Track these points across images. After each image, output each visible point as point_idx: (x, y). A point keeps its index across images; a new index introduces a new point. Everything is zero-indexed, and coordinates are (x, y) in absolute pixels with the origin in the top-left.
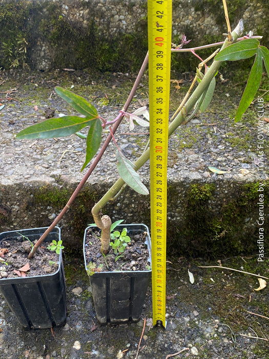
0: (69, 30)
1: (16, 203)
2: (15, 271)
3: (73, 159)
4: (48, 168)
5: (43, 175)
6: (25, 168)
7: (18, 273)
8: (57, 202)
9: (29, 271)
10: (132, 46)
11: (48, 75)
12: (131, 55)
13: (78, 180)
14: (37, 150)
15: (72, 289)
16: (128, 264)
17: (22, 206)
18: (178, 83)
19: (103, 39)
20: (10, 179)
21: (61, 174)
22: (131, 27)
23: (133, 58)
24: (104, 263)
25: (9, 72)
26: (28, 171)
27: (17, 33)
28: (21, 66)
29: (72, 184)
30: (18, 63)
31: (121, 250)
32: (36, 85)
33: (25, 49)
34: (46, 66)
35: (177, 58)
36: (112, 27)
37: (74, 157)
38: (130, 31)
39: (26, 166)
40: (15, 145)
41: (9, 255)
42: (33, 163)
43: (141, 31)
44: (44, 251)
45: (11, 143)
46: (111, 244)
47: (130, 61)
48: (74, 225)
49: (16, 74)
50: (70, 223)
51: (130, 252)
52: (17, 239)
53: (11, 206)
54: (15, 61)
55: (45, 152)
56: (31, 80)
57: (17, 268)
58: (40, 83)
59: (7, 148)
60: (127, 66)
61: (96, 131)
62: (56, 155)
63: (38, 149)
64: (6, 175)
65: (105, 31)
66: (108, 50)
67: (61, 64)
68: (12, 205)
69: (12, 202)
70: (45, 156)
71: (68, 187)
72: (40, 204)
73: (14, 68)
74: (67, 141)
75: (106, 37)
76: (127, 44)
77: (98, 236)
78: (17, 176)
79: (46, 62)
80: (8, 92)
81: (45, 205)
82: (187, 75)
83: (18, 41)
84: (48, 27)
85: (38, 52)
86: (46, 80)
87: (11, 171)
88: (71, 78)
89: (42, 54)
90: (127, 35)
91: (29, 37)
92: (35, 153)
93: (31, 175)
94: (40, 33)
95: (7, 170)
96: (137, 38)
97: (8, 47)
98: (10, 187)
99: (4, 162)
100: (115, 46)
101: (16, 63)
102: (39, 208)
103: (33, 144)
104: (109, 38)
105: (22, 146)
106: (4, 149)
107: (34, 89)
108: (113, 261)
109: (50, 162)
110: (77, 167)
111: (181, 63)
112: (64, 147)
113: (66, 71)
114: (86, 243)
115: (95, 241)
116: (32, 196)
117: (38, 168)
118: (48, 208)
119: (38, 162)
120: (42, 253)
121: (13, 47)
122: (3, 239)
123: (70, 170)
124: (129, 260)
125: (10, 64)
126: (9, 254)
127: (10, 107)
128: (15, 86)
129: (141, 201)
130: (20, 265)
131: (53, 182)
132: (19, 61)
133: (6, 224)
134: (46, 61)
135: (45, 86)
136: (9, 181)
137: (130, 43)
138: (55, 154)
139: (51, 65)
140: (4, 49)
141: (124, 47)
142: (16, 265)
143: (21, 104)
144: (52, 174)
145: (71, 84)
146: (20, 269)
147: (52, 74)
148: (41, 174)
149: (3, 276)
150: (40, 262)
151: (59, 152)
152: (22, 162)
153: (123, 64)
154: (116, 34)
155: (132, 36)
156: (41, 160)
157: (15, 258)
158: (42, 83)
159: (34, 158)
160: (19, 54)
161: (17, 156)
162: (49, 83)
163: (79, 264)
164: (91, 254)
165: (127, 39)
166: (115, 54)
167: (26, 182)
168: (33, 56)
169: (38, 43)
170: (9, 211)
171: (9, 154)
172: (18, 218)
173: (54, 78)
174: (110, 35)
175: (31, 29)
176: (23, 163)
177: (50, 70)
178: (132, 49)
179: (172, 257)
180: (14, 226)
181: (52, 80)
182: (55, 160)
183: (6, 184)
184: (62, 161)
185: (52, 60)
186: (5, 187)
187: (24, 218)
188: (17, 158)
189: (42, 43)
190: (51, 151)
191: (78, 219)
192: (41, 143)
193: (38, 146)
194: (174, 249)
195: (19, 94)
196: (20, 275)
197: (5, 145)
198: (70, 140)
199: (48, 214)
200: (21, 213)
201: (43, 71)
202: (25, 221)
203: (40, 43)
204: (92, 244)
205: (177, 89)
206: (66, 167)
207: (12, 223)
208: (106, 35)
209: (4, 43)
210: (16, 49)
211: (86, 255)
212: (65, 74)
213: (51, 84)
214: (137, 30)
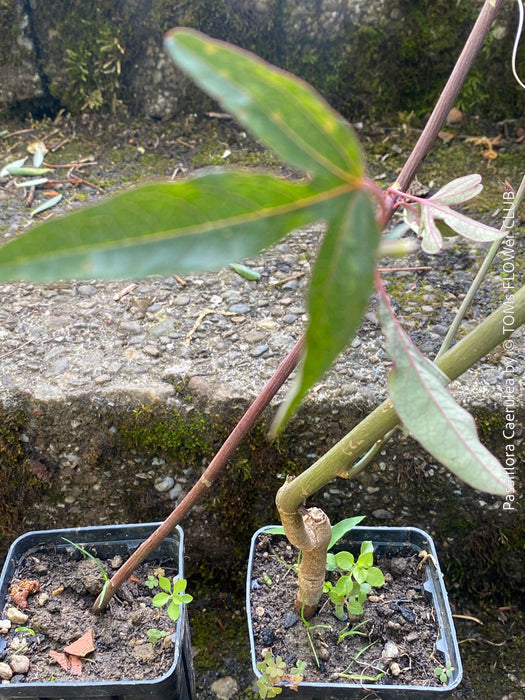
0: (223, 18)
1: (73, 447)
2: (52, 653)
3: (225, 334)
4: (157, 356)
5: (145, 377)
6: (98, 354)
7: (59, 658)
8: (178, 449)
9: (90, 655)
10: (375, 56)
11: (171, 127)
12: (371, 79)
13: (236, 391)
14: (133, 309)
15: (210, 683)
16: (375, 651)
17: (86, 456)
18: (490, 144)
19: (303, 40)
20: (56, 384)
21: (191, 374)
22: (375, 8)
23: (374, 85)
24: (307, 645)
25: (79, 121)
26: (105, 364)
27: (100, 26)
28: (107, 107)
29: (219, 402)
30: (100, 99)
31: (356, 609)
32: (141, 150)
33: (118, 65)
34: (166, 107)
35: (486, 86)
36: (328, 10)
37: (227, 329)
38: (371, 19)
39: (102, 348)
40: (78, 292)
41: (41, 602)
42: (121, 342)
43: (398, 19)
44: (136, 591)
45: (71, 288)
46: (327, 587)
47: (368, 93)
48: (219, 508)
49: (95, 126)
50: (210, 502)
51: (380, 614)
52: (65, 553)
53: (58, 455)
54: (94, 94)
55: (152, 312)
56: (129, 138)
57: (61, 643)
58: (151, 145)
59: (58, 301)
60: (360, 105)
61: (351, 250)
62: (180, 321)
63: (136, 305)
64: (48, 375)
65: (309, 20)
66: (315, 66)
67: (201, 103)
68: (61, 452)
69: (62, 445)
70: (151, 325)
71: (207, 411)
72: (134, 452)
73: (91, 112)
74: (209, 286)
75: (312, 34)
76: (361, 51)
77: (287, 558)
78: (75, 378)
79: (167, 98)
80: (73, 165)
81: (146, 456)
82: (511, 126)
83: (102, 44)
84: (173, 11)
85: (149, 72)
86: (164, 140)
87: (61, 363)
88: (224, 134)
89: (158, 77)
90: (364, 29)
91: (128, 35)
92: (127, 316)
93: (112, 374)
94: (154, 26)
95: (51, 359)
96: (387, 36)
97: (78, 60)
98: (56, 406)
99: (46, 336)
100: (331, 55)
101: (95, 100)
102: (130, 462)
103: (124, 291)
104: (320, 36)
105: (96, 298)
106: (50, 302)
107: (136, 160)
108: (333, 638)
109: (164, 339)
110: (232, 355)
111: (497, 97)
112: (201, 302)
113: (213, 118)
114: (253, 579)
115: (280, 572)
116: (113, 430)
117: (133, 355)
118: (155, 462)
119: (134, 339)
120: (131, 598)
121: (90, 61)
122: (30, 551)
123: (214, 362)
124: (378, 640)
125: (82, 102)
126: (42, 598)
127: (76, 200)
128: (92, 153)
129: (407, 455)
130: (68, 636)
131: (168, 395)
132: (104, 94)
133: (46, 498)
134: (167, 94)
135: (162, 153)
136: (54, 389)
137: (369, 48)
138: (178, 318)
139: (178, 103)
140: (68, 65)
141: (355, 59)
142: (57, 634)
143: (102, 193)
144: (167, 372)
145: (225, 148)
146: (67, 649)
147: (179, 124)
148: (139, 373)
149: (17, 669)
150: (125, 626)
151: (189, 314)
152: (92, 339)
153: (350, 101)
154: (337, 28)
155: (376, 29)
156: (140, 333)
157: (56, 612)
158: (156, 145)
159: (124, 330)
160: (103, 77)
161: (80, 323)
162: (172, 145)
163: (230, 609)
164: (267, 615)
165: (364, 37)
166: (332, 77)
167: (98, 394)
168: (137, 83)
169: (150, 51)
170: (54, 469)
171: (62, 317)
172: (78, 484)
173: (184, 135)
174: (321, 29)
175: (133, 17)
176: (95, 342)
177: (174, 117)
178: (373, 63)
179: (481, 603)
180: (67, 505)
181: (180, 140)
182: (176, 335)
183: (47, 398)
184: (194, 339)
185: (181, 92)
186: (43, 405)
187: (91, 486)
188: (80, 327)
189: (157, 50)
190: (169, 310)
191: (231, 495)
192: (144, 290)
193: (136, 298)
194: (486, 584)
195: (98, 171)
196: (65, 667)
197: (54, 292)
198: (218, 283)
199: (154, 478)
200: (85, 472)
201: (160, 119)
202: (94, 492)
203: (154, 52)
204: (269, 582)
205: (487, 160)
206: (205, 354)
207: (61, 497)
208: (312, 30)
209: (69, 51)
210: (97, 67)
211: (254, 620)
212: (209, 125)
213: (177, 147)
214: (388, 16)
